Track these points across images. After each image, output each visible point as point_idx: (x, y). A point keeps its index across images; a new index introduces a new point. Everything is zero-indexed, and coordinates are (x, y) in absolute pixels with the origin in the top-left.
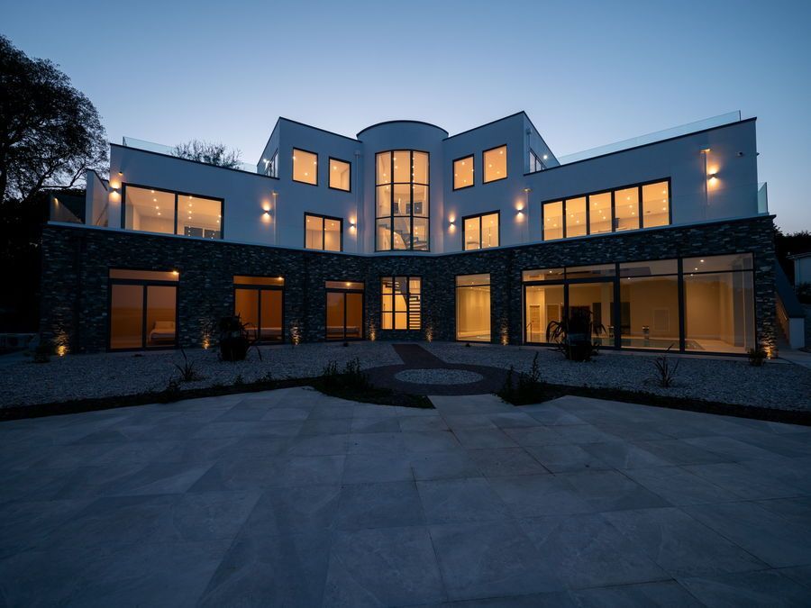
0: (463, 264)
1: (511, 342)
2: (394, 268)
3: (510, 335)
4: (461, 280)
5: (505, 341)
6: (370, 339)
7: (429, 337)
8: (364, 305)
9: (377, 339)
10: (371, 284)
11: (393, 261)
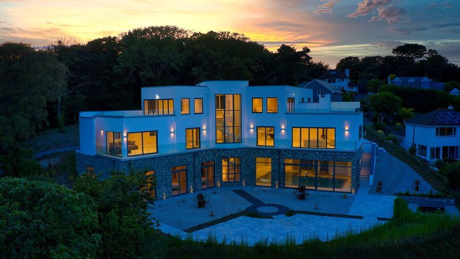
0: (259, 153)
1: (279, 187)
2: (229, 154)
3: (279, 184)
4: (258, 159)
5: (277, 186)
6: (217, 186)
7: (244, 184)
8: (214, 171)
9: (221, 186)
10: (217, 161)
11: (228, 151)
